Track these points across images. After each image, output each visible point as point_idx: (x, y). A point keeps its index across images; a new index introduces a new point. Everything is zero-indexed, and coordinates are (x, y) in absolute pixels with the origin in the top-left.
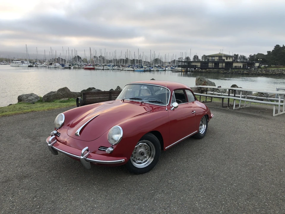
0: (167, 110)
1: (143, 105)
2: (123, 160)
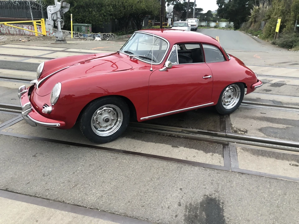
0: (152, 71)
1: (132, 61)
2: (58, 124)
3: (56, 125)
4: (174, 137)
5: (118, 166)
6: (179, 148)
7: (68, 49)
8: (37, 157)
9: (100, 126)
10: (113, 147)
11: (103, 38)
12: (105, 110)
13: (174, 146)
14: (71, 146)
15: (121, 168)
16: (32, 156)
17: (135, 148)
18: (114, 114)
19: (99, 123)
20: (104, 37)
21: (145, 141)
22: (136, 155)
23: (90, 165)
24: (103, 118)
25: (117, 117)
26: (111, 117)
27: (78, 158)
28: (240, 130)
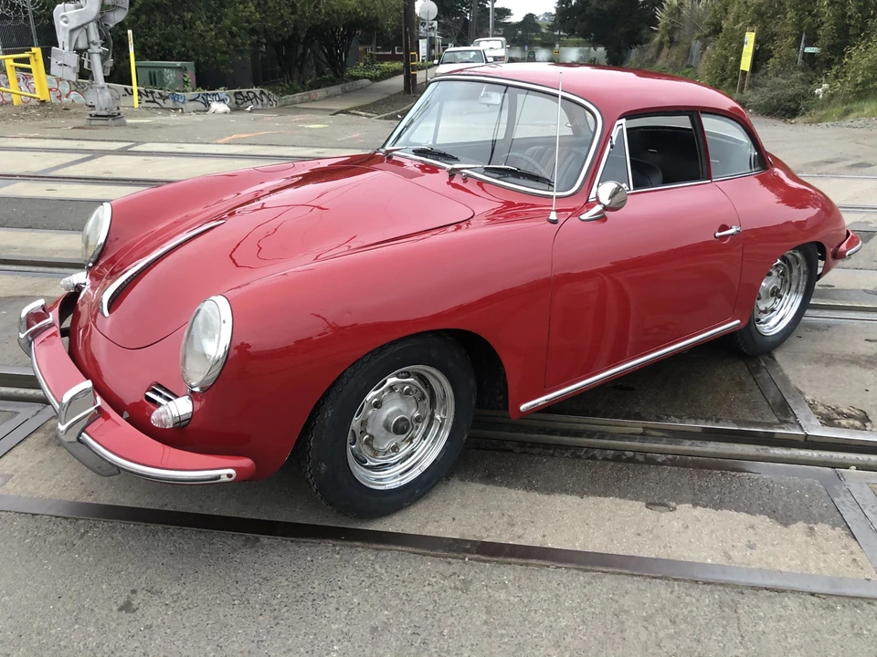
0: (554, 222)
1: (456, 186)
2: (225, 473)
3: (218, 477)
4: (632, 460)
5: (486, 623)
6: (675, 509)
7: (138, 143)
8: (138, 613)
9: (372, 448)
10: (431, 530)
11: (235, 105)
12: (391, 388)
13: (655, 504)
14: (265, 540)
15: (502, 635)
16: (115, 608)
17: (513, 525)
18: (423, 397)
19: (372, 437)
20: (236, 103)
21: (536, 489)
22: (534, 561)
23: (374, 629)
24: (384, 417)
25: (433, 404)
26: (410, 409)
27: (311, 598)
28: (841, 414)
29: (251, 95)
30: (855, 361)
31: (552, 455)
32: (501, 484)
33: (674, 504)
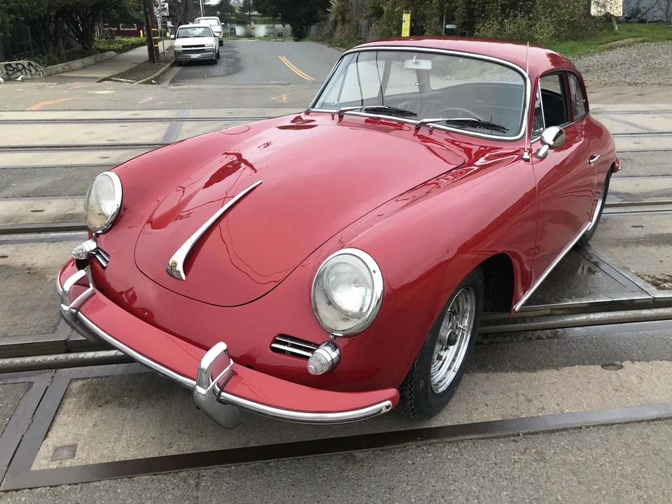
0: (528, 160)
1: (422, 137)
2: (384, 405)
3: (381, 409)
5: (580, 483)
6: (622, 367)
11: (6, 76)
13: (607, 365)
14: (359, 454)
17: (531, 401)
27: (439, 495)
28: (661, 280)
29: (20, 67)
30: (638, 242)
31: (512, 341)
32: (495, 371)
33: (618, 363)
